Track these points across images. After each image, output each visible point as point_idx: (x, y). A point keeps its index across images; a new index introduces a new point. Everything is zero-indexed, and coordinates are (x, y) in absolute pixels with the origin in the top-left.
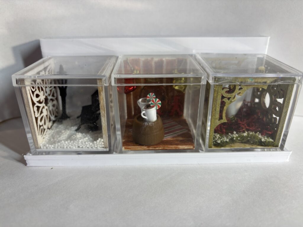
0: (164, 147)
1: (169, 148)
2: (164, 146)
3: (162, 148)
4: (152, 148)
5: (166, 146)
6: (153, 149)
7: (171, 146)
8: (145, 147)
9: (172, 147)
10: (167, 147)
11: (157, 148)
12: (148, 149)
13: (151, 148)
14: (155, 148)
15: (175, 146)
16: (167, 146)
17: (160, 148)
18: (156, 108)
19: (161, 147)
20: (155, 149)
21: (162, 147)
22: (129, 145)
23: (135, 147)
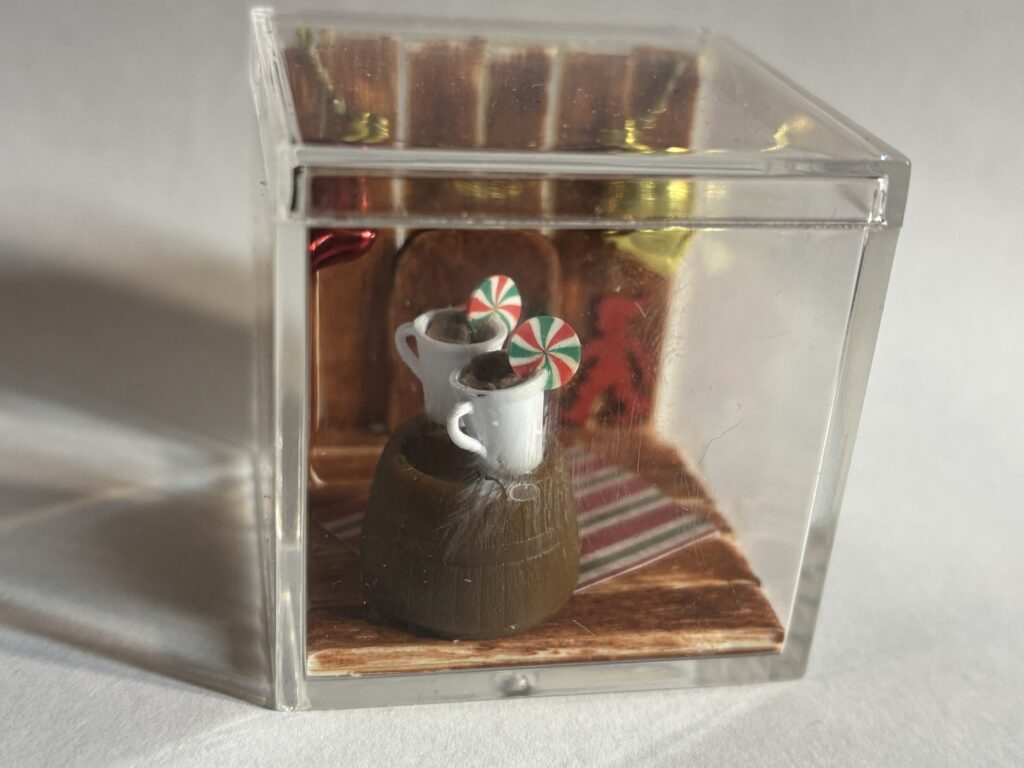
0: (589, 643)
1: (620, 647)
2: (589, 638)
3: (576, 652)
4: (510, 650)
5: (600, 639)
6: (516, 657)
7: (635, 637)
8: (462, 652)
9: (642, 645)
10: (611, 644)
11: (541, 655)
12: (480, 660)
13: (498, 657)
14: (528, 650)
15: (661, 635)
16: (607, 638)
17: (563, 653)
18: (550, 381)
19: (567, 646)
20: (530, 658)
21: (575, 646)
22: (351, 641)
23: (390, 650)
